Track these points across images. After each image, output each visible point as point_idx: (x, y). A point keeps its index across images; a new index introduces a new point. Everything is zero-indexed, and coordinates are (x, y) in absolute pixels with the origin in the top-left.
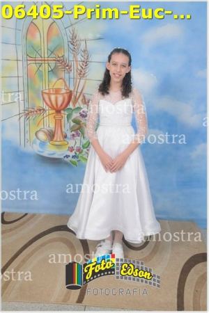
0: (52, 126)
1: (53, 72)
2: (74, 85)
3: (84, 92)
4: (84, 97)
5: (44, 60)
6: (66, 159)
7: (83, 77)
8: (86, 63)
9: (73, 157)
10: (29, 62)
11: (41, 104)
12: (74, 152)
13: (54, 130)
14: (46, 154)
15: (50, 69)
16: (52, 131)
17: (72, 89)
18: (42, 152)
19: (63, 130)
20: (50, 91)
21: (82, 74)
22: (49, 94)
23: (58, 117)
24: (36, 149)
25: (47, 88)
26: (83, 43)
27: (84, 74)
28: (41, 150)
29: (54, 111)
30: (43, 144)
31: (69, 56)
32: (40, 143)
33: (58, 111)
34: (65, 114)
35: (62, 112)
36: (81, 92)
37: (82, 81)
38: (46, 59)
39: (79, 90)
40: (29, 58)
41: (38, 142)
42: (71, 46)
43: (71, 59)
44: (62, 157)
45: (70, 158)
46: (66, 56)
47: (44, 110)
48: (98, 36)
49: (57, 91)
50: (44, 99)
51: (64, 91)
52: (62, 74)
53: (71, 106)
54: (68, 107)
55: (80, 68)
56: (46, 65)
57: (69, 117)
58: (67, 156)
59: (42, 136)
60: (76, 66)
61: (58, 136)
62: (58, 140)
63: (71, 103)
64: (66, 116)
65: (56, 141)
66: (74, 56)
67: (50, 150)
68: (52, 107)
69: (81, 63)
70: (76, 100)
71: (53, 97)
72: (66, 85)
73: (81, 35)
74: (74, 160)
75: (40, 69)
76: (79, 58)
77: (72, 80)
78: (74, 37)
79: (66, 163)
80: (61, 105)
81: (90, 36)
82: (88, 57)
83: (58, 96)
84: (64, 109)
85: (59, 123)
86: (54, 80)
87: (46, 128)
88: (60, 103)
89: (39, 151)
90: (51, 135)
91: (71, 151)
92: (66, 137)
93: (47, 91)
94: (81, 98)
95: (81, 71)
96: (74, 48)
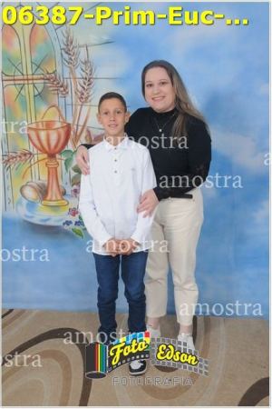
0: (44, 178)
1: (41, 96)
2: (74, 116)
3: (88, 125)
4: (89, 132)
5: (28, 80)
6: (66, 227)
7: (86, 101)
8: (89, 81)
9: (76, 223)
10: (5, 83)
11: (26, 146)
12: (77, 216)
13: (46, 183)
14: (36, 220)
15: (36, 93)
16: (43, 185)
17: (70, 120)
18: (32, 217)
19: (60, 183)
20: (37, 125)
21: (83, 98)
22: (36, 130)
23: (52, 163)
24: (22, 212)
25: (34, 121)
26: (83, 51)
27: (87, 98)
28: (30, 214)
29: (46, 156)
30: (31, 205)
31: (63, 71)
32: (28, 204)
33: (52, 156)
34: (61, 159)
35: (58, 156)
36: (84, 126)
37: (85, 109)
38: (30, 77)
39: (81, 123)
40: (5, 78)
41: (25, 202)
42: (66, 56)
43: (67, 75)
44: (60, 224)
45: (72, 226)
46: (59, 70)
47: (30, 154)
48: (105, 38)
49: (49, 125)
50: (30, 138)
51: (58, 125)
52: (55, 99)
53: (70, 146)
54: (66, 149)
55: (80, 88)
56: (31, 86)
57: (67, 163)
58: (68, 223)
59: (30, 193)
60: (74, 86)
61: (53, 193)
62: (54, 198)
63: (70, 143)
64: (63, 162)
65: (50, 200)
66: (72, 72)
67: (42, 215)
68: (42, 150)
69: (82, 81)
70: (77, 138)
71: (43, 135)
72: (60, 115)
73: (80, 38)
74: (77, 228)
75: (22, 92)
76: (79, 73)
77: (69, 108)
78: (69, 42)
79: (67, 233)
80: (56, 147)
81: (93, 39)
82: (91, 71)
83: (51, 132)
84: (60, 152)
85: (53, 173)
86: (43, 108)
87: (36, 181)
88: (53, 143)
89: (26, 216)
90: (43, 192)
91: (74, 215)
92: (64, 193)
93: (34, 126)
94: (84, 134)
95: (83, 94)
96: (71, 59)
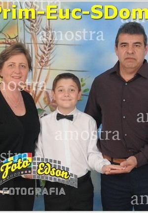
7: (45, 65)
8: (49, 46)
21: (43, 62)
27: (47, 62)
31: (25, 38)
37: (45, 72)
42: (28, 23)
43: (28, 40)
46: (21, 36)
55: (40, 53)
60: (35, 51)
66: (33, 38)
69: (42, 47)
94: (43, 96)
95: (43, 58)
96: (33, 26)
